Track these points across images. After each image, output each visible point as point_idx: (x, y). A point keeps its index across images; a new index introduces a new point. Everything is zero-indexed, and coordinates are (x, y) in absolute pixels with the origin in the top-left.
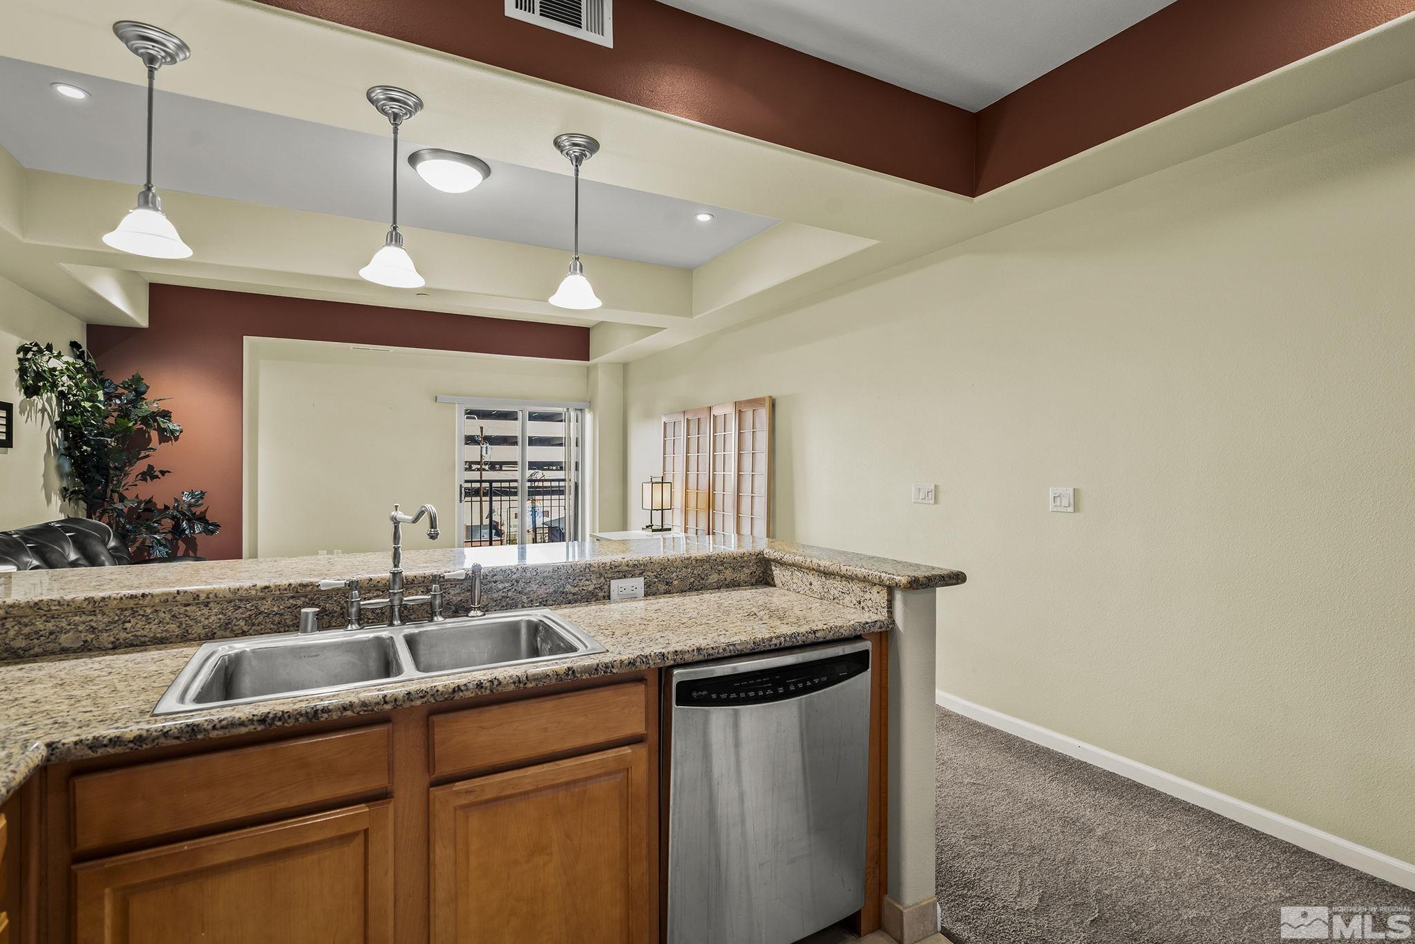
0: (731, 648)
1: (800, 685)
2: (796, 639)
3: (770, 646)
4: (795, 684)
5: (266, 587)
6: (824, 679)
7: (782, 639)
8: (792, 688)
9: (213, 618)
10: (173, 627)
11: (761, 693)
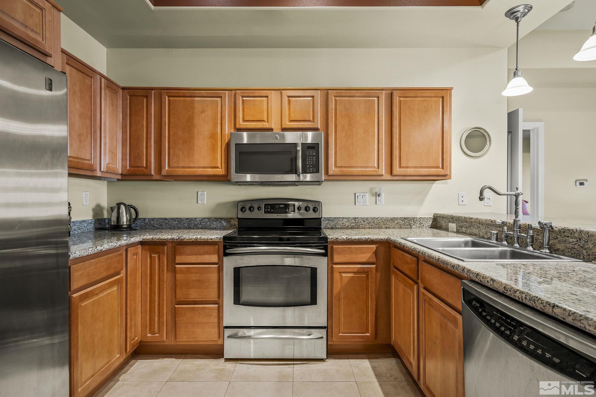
0: (491, 282)
1: (532, 347)
2: (535, 303)
3: (515, 296)
4: (529, 343)
5: (492, 221)
6: (557, 360)
7: (524, 295)
8: (524, 343)
9: (484, 230)
10: (477, 231)
11: (503, 329)
